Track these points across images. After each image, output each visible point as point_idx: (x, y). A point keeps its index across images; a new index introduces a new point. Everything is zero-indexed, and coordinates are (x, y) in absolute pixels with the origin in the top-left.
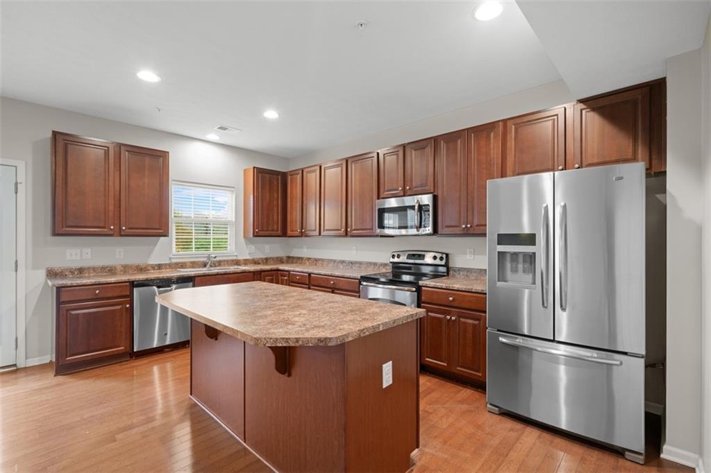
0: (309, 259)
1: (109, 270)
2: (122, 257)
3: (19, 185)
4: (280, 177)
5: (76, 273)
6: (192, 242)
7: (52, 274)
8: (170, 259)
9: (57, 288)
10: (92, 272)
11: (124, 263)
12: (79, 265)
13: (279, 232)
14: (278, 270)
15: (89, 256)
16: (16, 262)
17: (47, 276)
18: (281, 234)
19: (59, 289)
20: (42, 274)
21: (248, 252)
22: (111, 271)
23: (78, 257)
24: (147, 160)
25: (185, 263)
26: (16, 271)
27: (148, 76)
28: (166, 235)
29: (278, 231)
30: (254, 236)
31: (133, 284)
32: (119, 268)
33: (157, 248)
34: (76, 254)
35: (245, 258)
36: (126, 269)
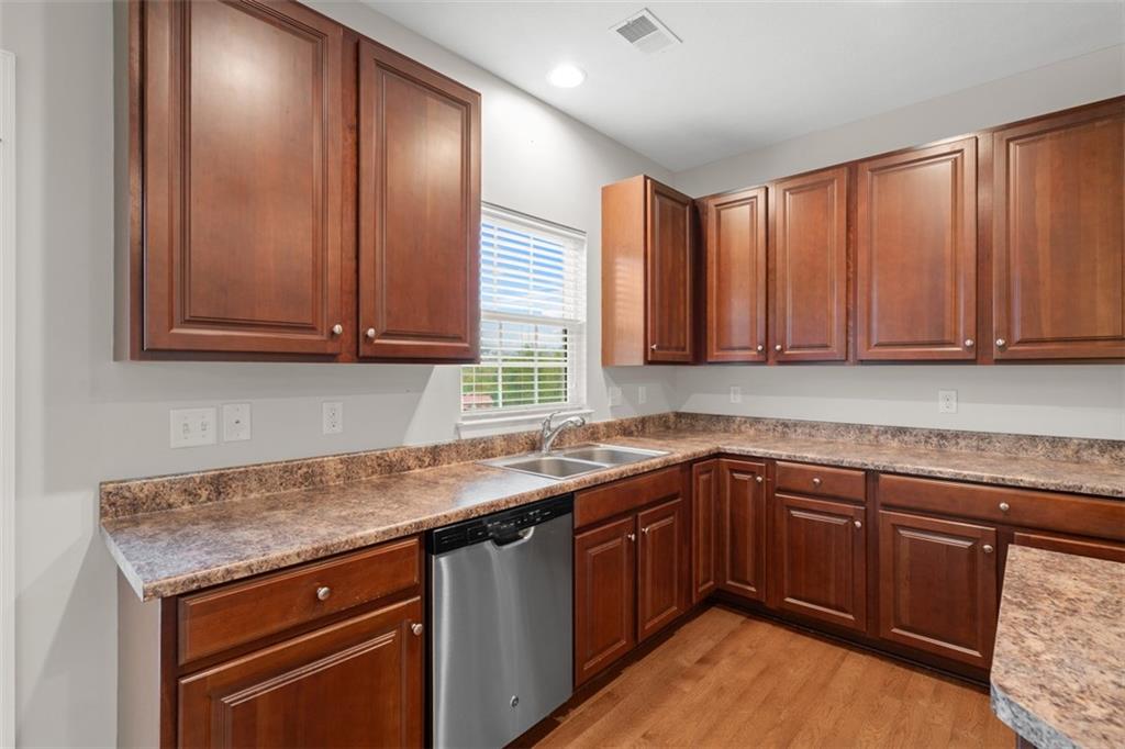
0: (757, 420)
1: (306, 477)
2: (339, 429)
4: (688, 208)
5: (204, 494)
6: (504, 379)
7: (119, 506)
8: (458, 429)
9: (165, 600)
10: (254, 485)
13: (688, 352)
14: (719, 455)
17: (103, 514)
18: (690, 359)
21: (610, 405)
22: (310, 477)
23: (210, 436)
25: (491, 440)
28: (472, 357)
29: (684, 349)
30: (648, 362)
31: (428, 542)
32: (333, 467)
34: (205, 426)
35: (606, 420)
36: (350, 467)
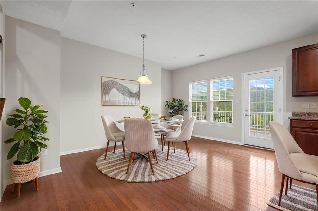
3: (281, 77)
5: (307, 115)
7: (294, 114)
10: (316, 115)
15: (314, 107)
16: (280, 108)
17: (292, 115)
19: (291, 120)
23: (308, 107)
26: (280, 112)
34: (307, 106)
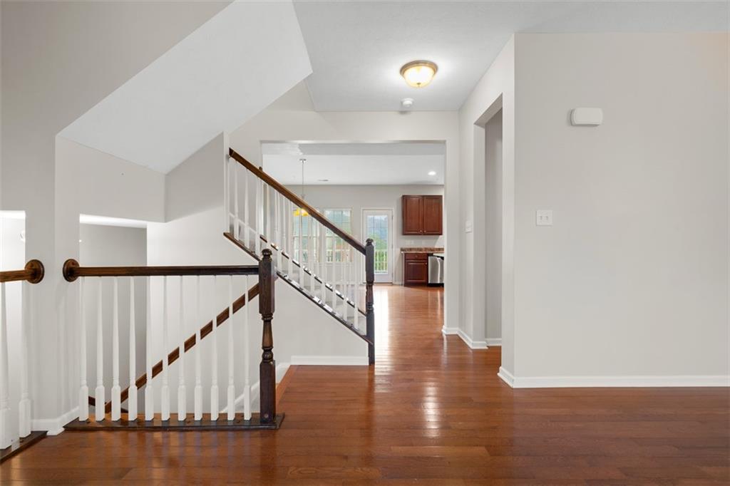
3: (393, 217)
7: (402, 250)
11: (426, 247)
12: (410, 247)
16: (392, 245)
19: (405, 254)
20: (399, 250)
22: (421, 250)
24: (434, 201)
26: (392, 248)
27: (432, 173)
28: (441, 234)
31: (428, 255)
33: (439, 240)
36: (426, 249)
